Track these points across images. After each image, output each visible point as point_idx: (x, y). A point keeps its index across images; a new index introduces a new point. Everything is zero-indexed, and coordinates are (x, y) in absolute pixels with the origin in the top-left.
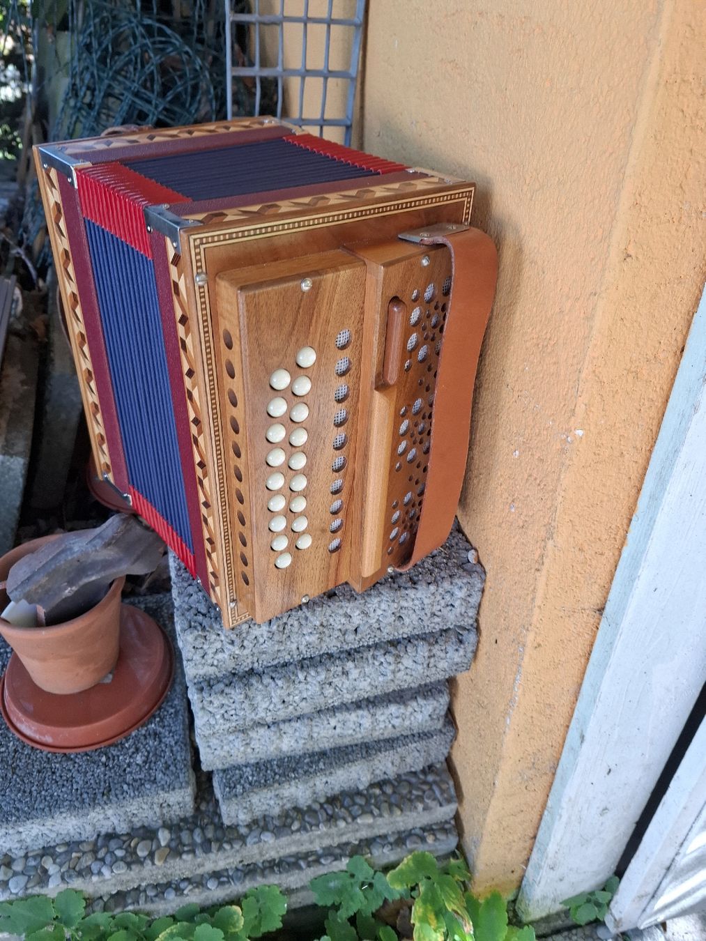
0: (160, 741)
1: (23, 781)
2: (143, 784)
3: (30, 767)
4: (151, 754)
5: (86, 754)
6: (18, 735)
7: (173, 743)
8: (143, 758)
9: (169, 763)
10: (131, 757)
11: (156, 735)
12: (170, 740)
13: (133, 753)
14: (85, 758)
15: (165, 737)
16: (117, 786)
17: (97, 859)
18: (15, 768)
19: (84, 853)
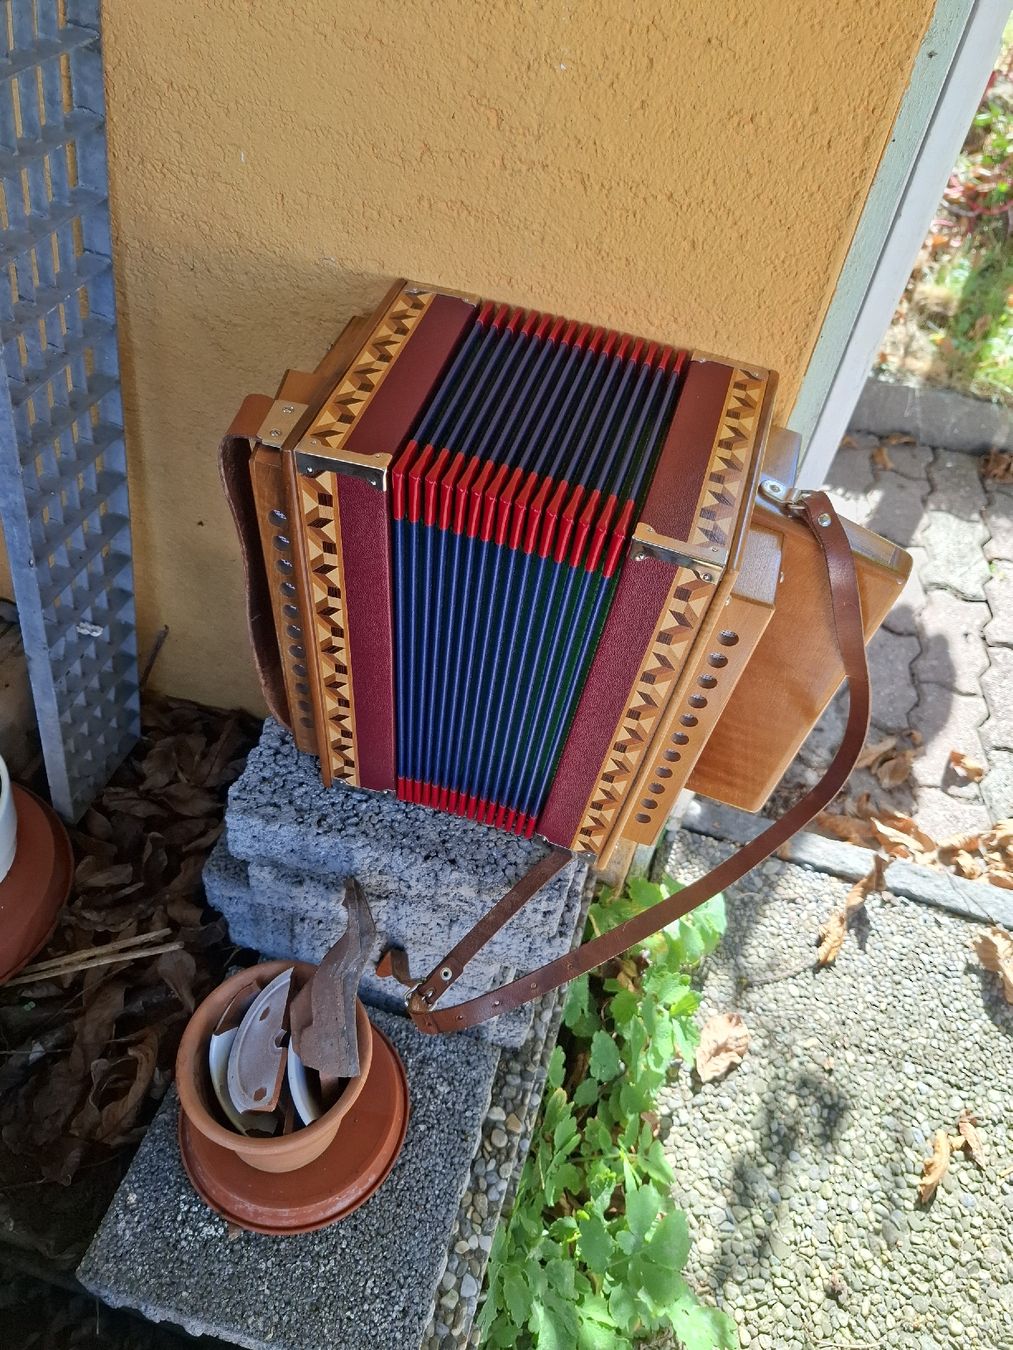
0: (434, 1060)
1: (400, 1227)
2: (474, 1096)
3: (387, 1215)
4: (445, 1075)
5: (406, 1145)
6: (335, 1222)
7: (444, 1048)
8: (445, 1084)
9: (464, 1059)
10: (436, 1097)
11: (424, 1061)
12: (439, 1049)
13: (432, 1092)
14: (410, 1148)
15: (432, 1053)
16: (463, 1122)
17: (486, 1192)
18: (378, 1234)
19: (472, 1204)
